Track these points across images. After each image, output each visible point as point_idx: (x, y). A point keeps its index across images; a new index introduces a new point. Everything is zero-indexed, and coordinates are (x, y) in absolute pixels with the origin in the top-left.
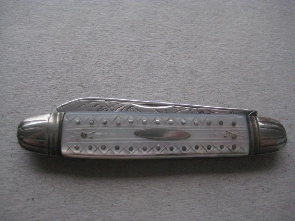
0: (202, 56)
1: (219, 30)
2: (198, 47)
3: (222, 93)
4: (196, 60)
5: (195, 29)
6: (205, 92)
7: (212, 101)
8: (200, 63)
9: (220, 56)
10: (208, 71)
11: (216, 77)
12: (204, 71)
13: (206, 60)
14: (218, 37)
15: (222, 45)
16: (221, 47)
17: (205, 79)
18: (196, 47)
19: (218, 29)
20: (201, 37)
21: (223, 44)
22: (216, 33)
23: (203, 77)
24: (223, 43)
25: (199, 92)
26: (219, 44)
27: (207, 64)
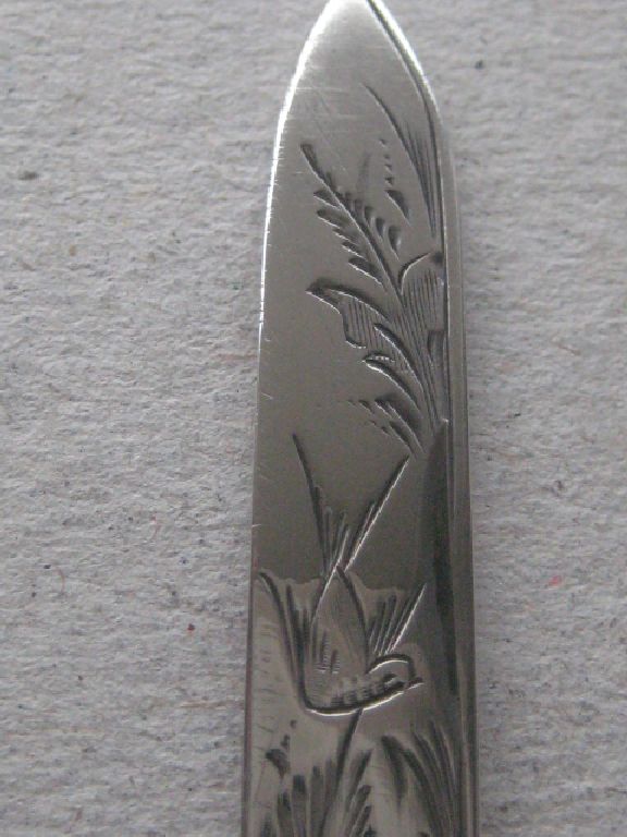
0: (76, 241)
1: (224, 37)
2: (45, 177)
3: (211, 527)
4: (24, 279)
5: (40, 41)
6: (80, 522)
7: (130, 593)
8: (57, 301)
9: (219, 232)
10: (117, 354)
11: (172, 401)
12: (84, 362)
13: (101, 274)
14: (206, 88)
15: (237, 152)
16: (224, 169)
17: (86, 419)
18: (31, 176)
19: (221, 27)
20: (79, 99)
21: (244, 145)
22: (199, 60)
23: (68, 408)
24: (244, 137)
25: (28, 533)
26: (217, 141)
27: (107, 303)
